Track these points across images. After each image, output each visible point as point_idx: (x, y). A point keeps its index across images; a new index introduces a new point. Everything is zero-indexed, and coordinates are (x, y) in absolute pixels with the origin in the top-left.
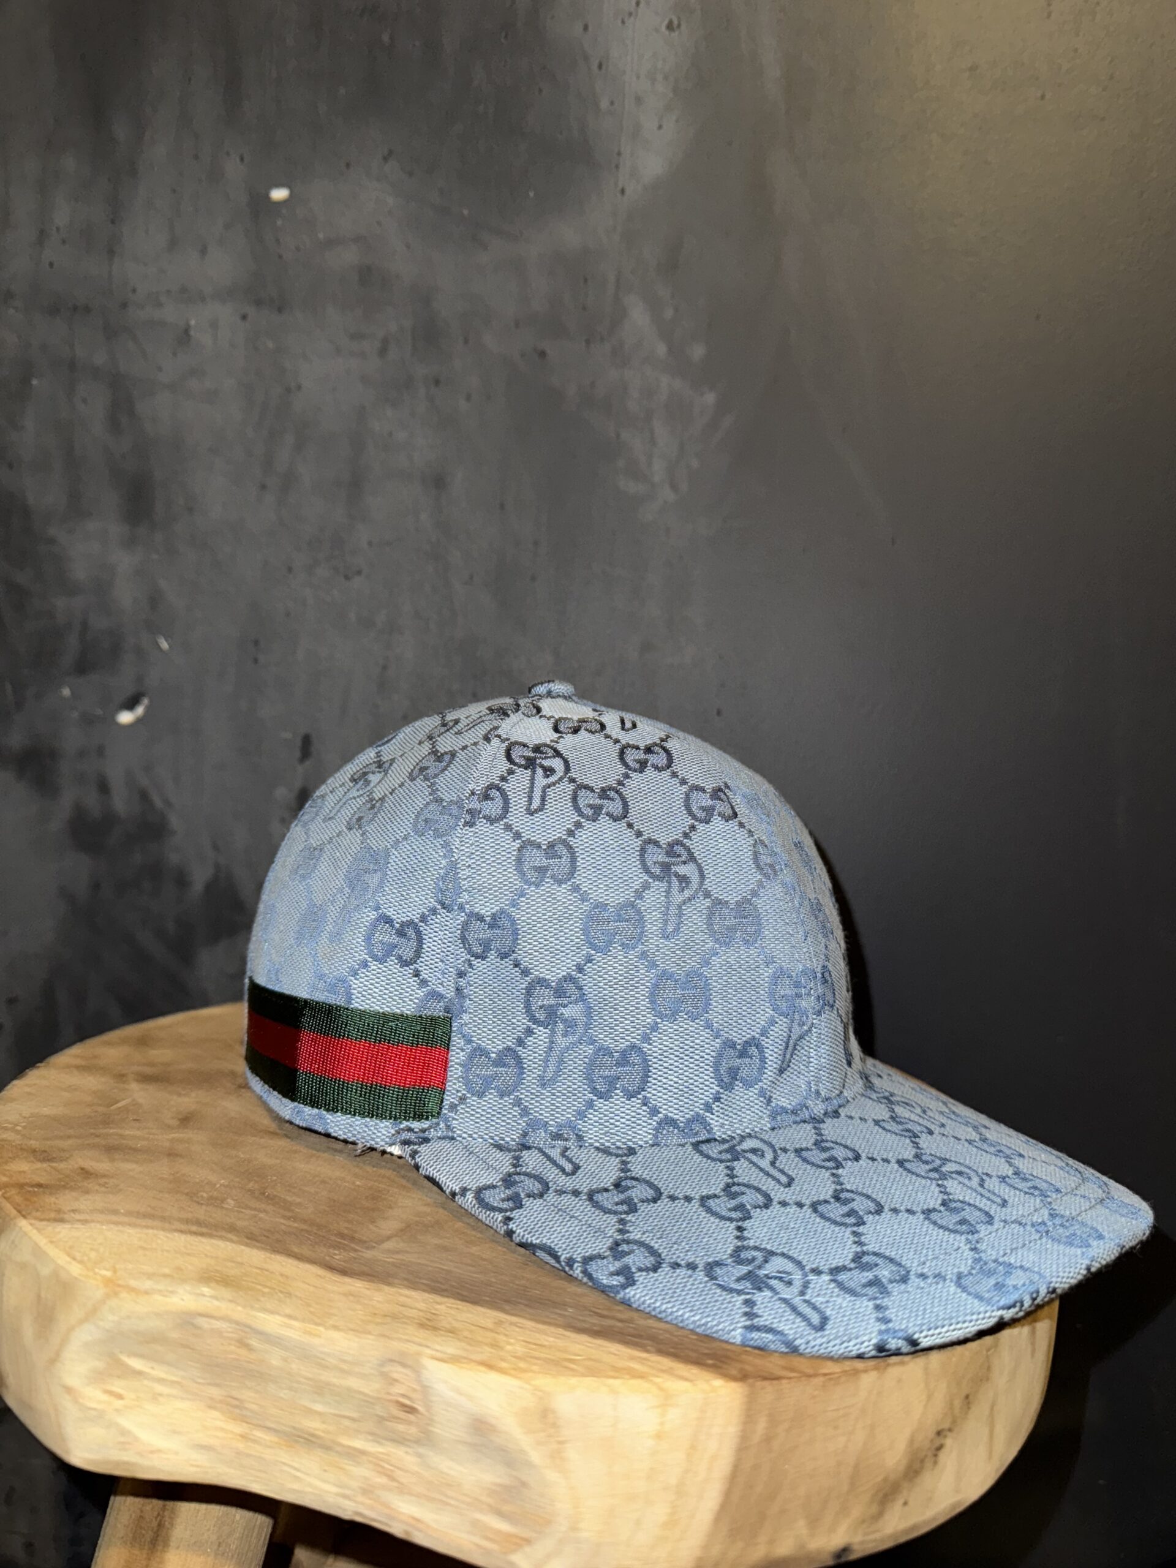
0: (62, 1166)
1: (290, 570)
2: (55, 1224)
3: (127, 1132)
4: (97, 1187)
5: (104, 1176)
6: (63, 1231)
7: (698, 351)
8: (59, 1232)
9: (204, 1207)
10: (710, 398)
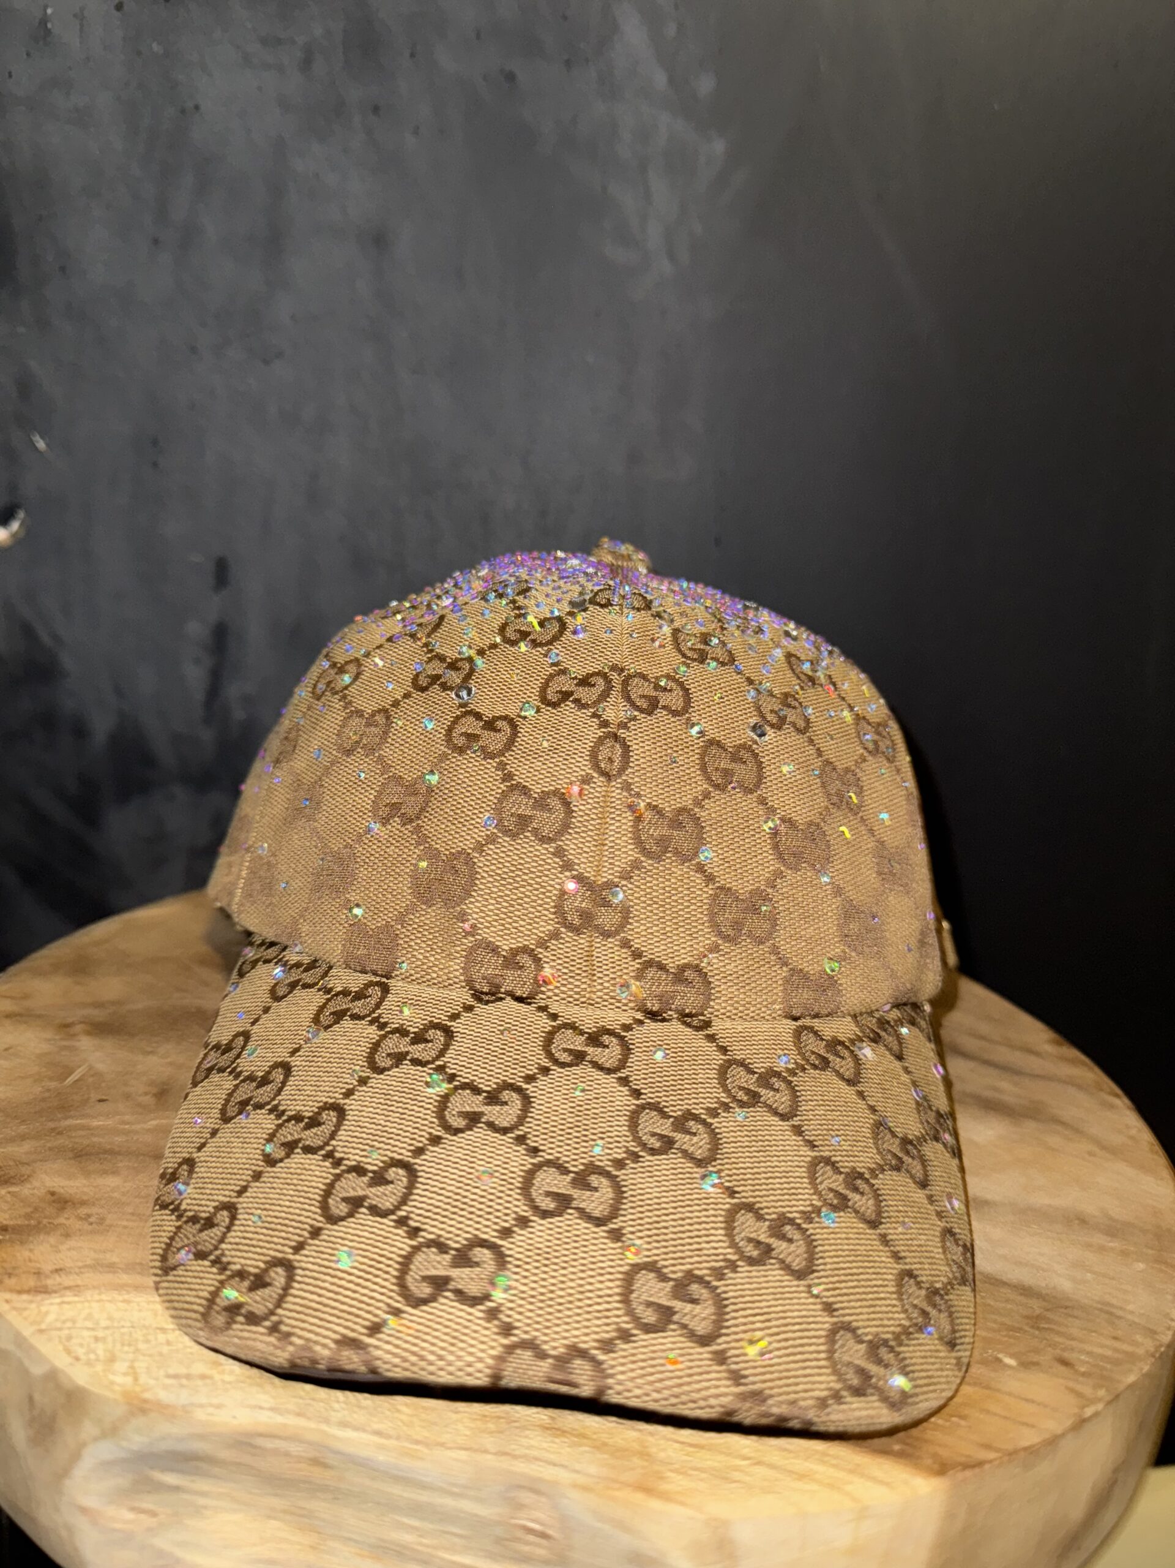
0: (25, 1190)
2: (39, 1297)
3: (95, 1123)
4: (78, 1225)
5: (83, 1203)
6: (52, 1309)
7: (706, 85)
8: (47, 1313)
10: (719, 146)
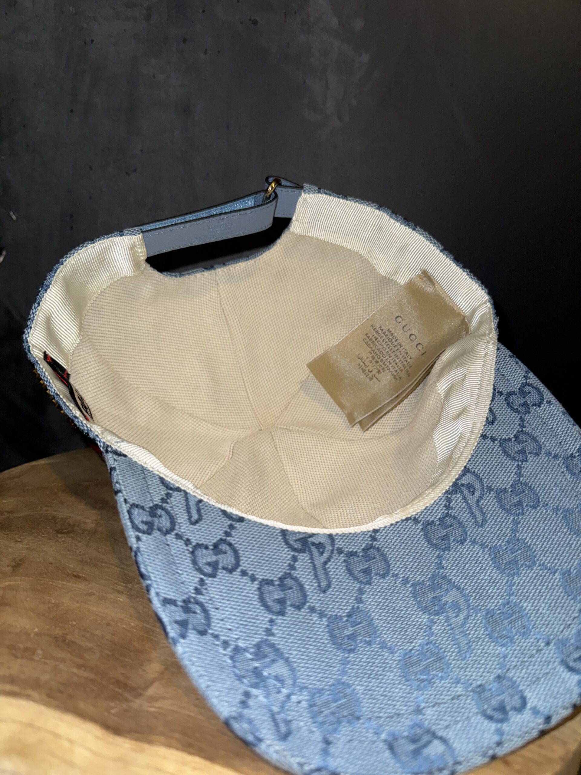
1: (91, 168)
7: (359, 24)
9: (19, 661)
10: (365, 58)
